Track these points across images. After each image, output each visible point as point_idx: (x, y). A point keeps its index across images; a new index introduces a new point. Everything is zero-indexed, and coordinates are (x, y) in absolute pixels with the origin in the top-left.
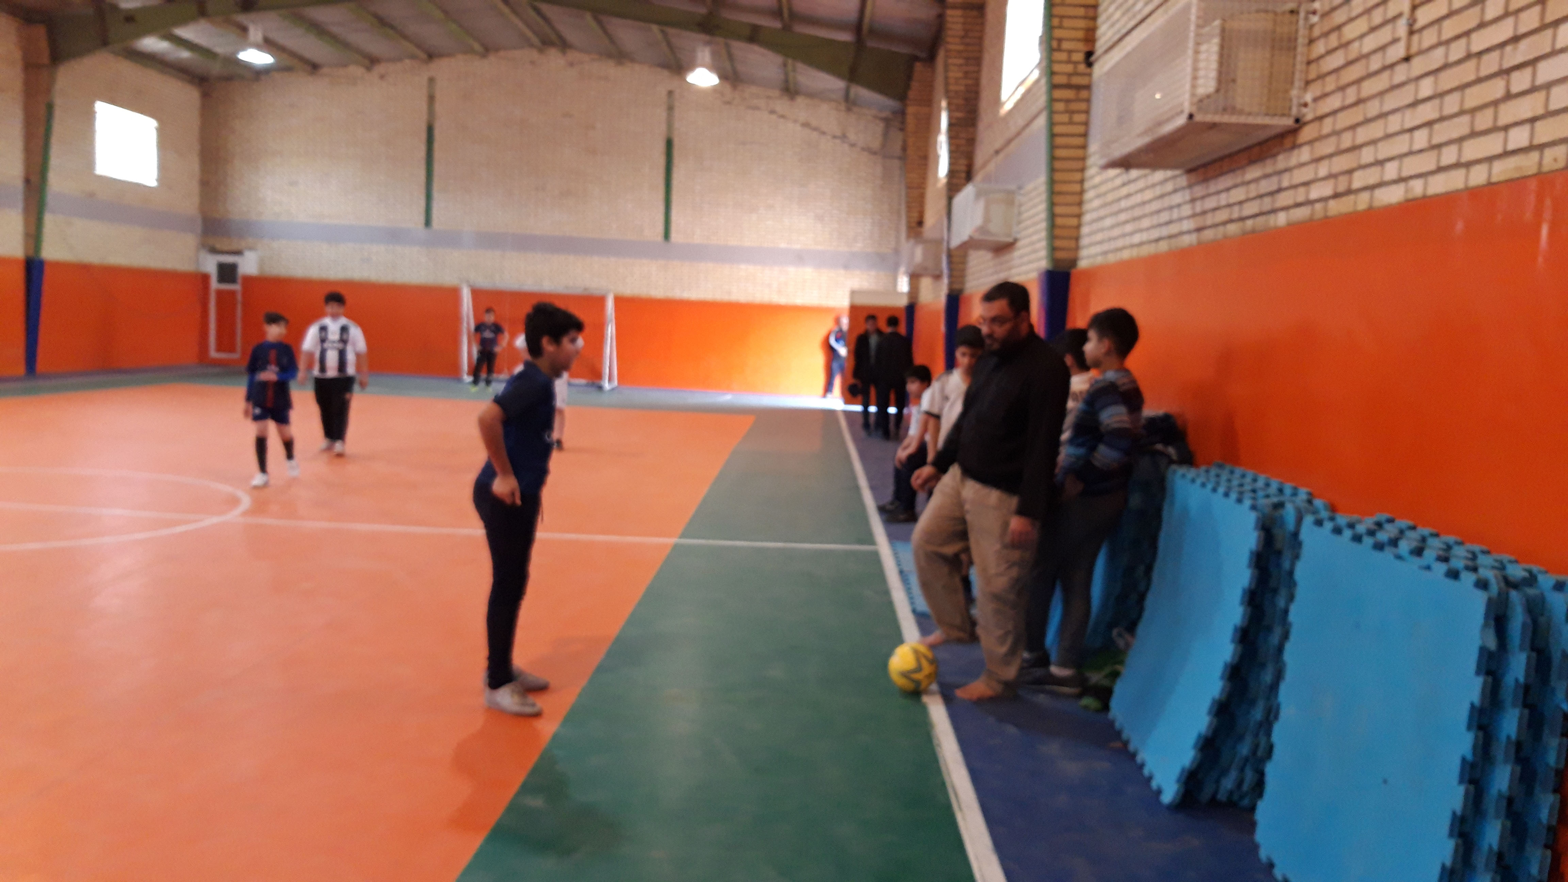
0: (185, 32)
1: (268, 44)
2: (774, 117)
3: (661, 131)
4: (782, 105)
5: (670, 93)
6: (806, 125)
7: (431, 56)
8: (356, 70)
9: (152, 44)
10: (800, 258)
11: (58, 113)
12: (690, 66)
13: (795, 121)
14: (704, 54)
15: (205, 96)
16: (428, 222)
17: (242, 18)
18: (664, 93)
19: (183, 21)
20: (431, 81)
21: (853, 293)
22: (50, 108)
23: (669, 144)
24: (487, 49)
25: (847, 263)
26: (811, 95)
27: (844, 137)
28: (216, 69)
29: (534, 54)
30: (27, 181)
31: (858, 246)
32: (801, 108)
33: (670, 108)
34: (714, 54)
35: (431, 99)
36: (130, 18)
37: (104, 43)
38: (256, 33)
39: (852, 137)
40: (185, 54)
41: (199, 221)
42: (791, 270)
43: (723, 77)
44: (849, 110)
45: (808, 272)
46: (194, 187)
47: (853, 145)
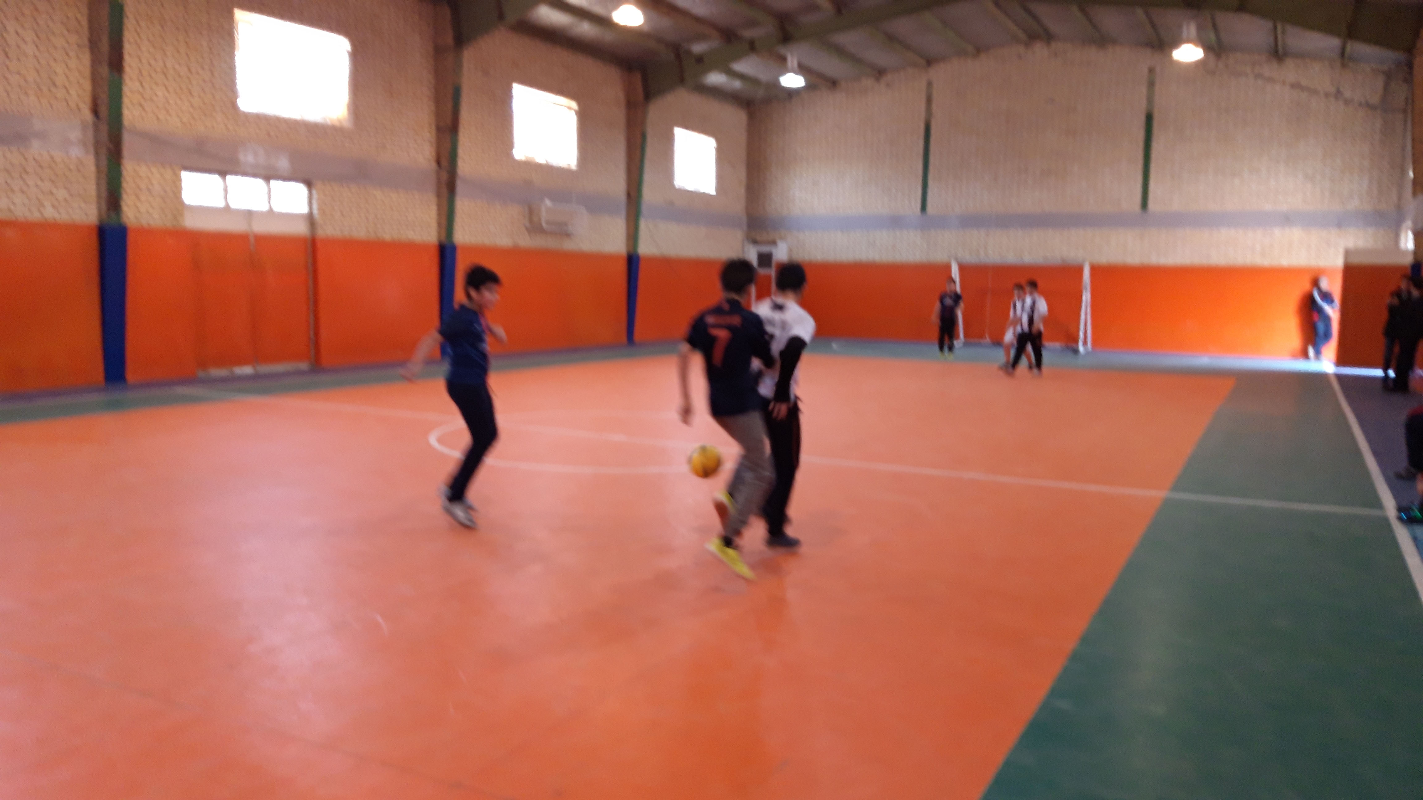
0: (741, 66)
1: (802, 69)
2: (1260, 82)
3: (1142, 106)
4: (1270, 69)
5: (1151, 70)
6: (1296, 86)
7: (929, 62)
8: (868, 82)
9: (715, 78)
10: (1287, 219)
11: (649, 140)
12: (1176, 43)
13: (1284, 83)
14: (1191, 29)
15: (751, 116)
16: (924, 207)
17: (782, 50)
18: (1146, 71)
19: (738, 57)
20: (930, 84)
21: (1347, 253)
22: (644, 136)
23: (1149, 119)
24: (979, 50)
25: (1340, 222)
26: (1302, 56)
27: (1338, 94)
28: (761, 93)
29: (1021, 49)
30: (629, 195)
31: (1354, 204)
32: (1290, 71)
33: (1151, 84)
34: (1200, 28)
35: (929, 100)
36: (700, 59)
37: (681, 80)
38: (792, 61)
39: (1348, 94)
40: (737, 84)
41: (744, 220)
42: (1277, 232)
43: (1208, 48)
44: (1344, 65)
45: (1296, 233)
46: (742, 191)
47: (1347, 102)
